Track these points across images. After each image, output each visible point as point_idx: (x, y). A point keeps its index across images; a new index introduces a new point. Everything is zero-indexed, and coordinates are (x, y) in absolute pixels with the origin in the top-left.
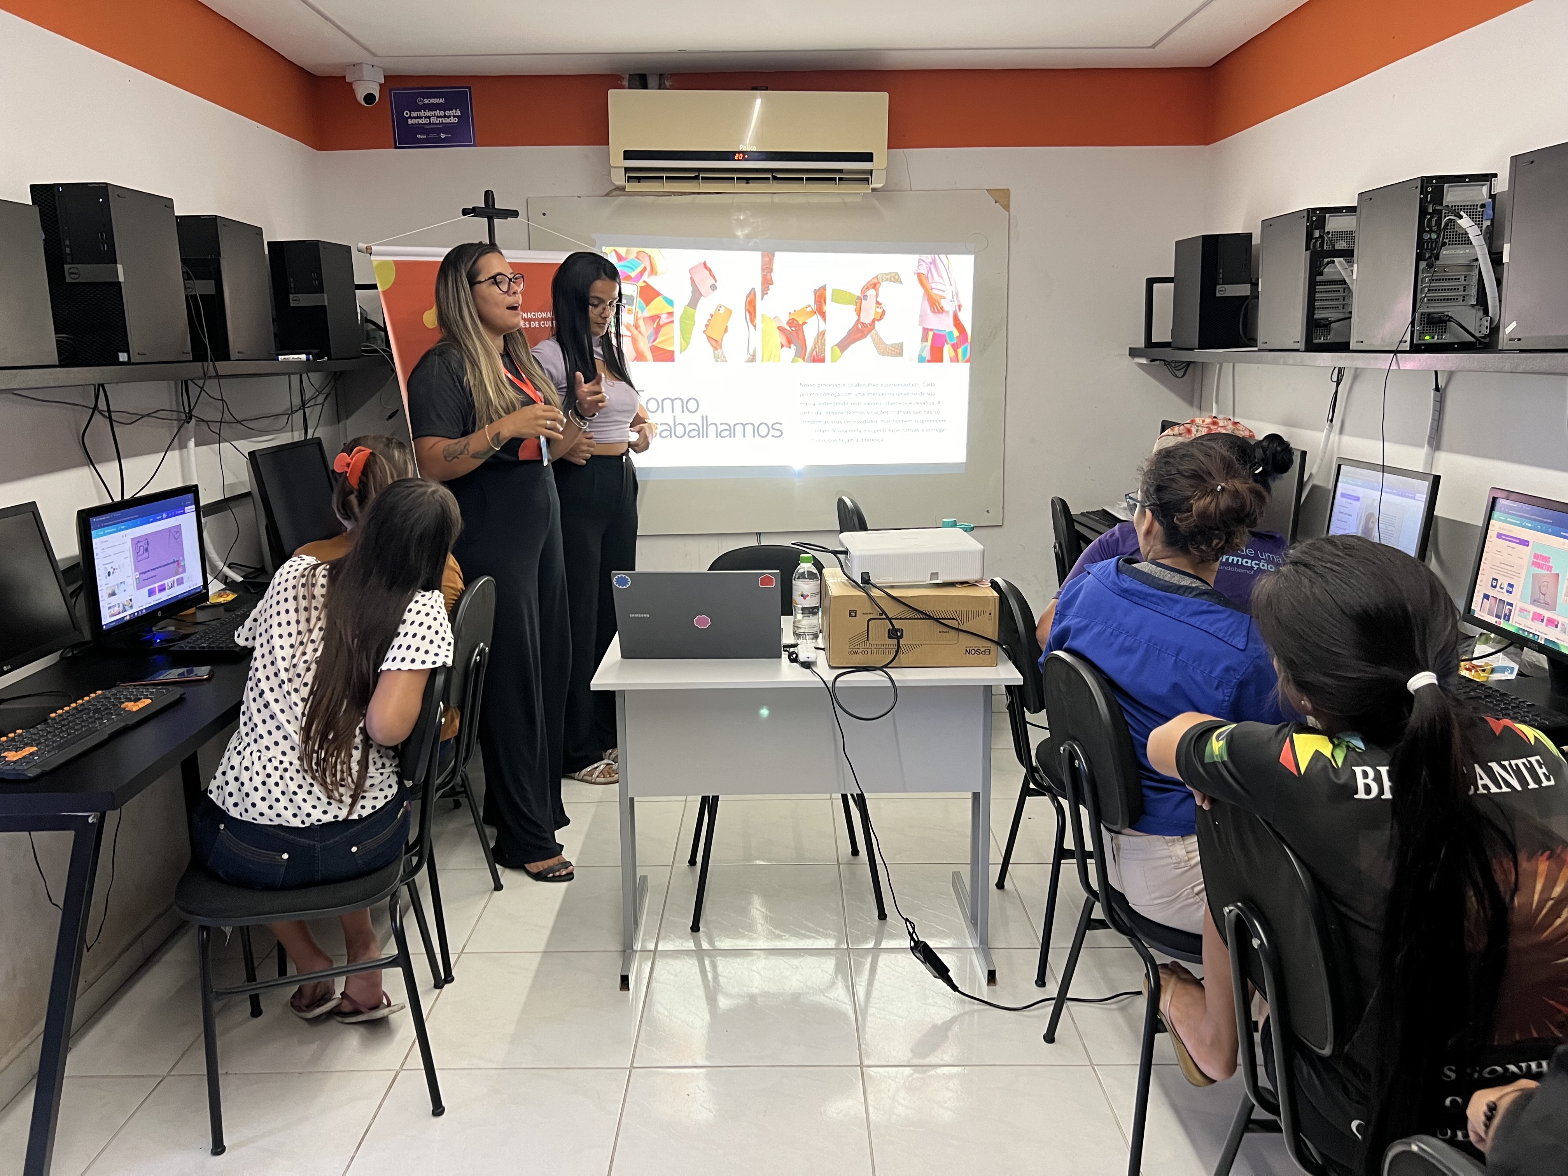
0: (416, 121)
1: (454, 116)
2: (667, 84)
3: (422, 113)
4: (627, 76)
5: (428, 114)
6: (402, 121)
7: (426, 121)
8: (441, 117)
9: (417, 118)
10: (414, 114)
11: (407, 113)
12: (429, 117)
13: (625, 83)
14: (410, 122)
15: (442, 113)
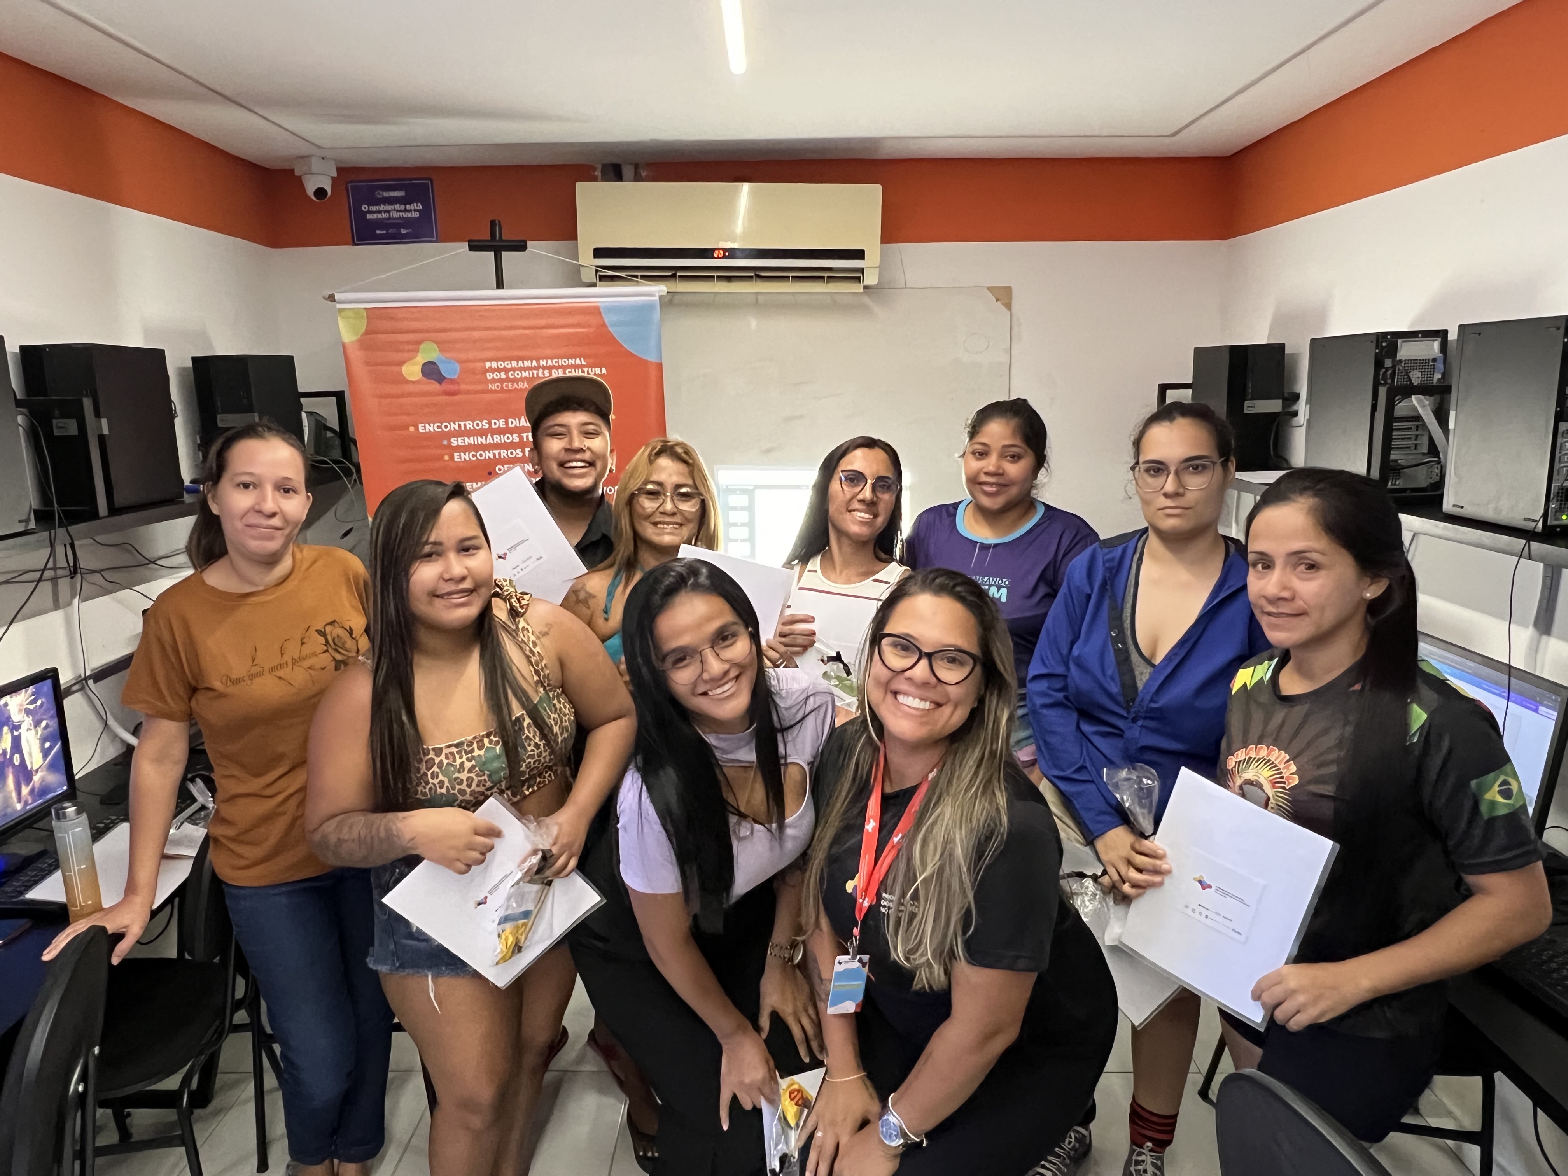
0: (375, 216)
1: (415, 210)
2: (644, 174)
3: (382, 207)
4: (599, 166)
5: (387, 207)
6: (361, 216)
7: (384, 215)
8: (401, 211)
9: (377, 213)
10: (373, 208)
11: (365, 208)
12: (388, 212)
13: (598, 173)
14: (369, 216)
15: (402, 207)
